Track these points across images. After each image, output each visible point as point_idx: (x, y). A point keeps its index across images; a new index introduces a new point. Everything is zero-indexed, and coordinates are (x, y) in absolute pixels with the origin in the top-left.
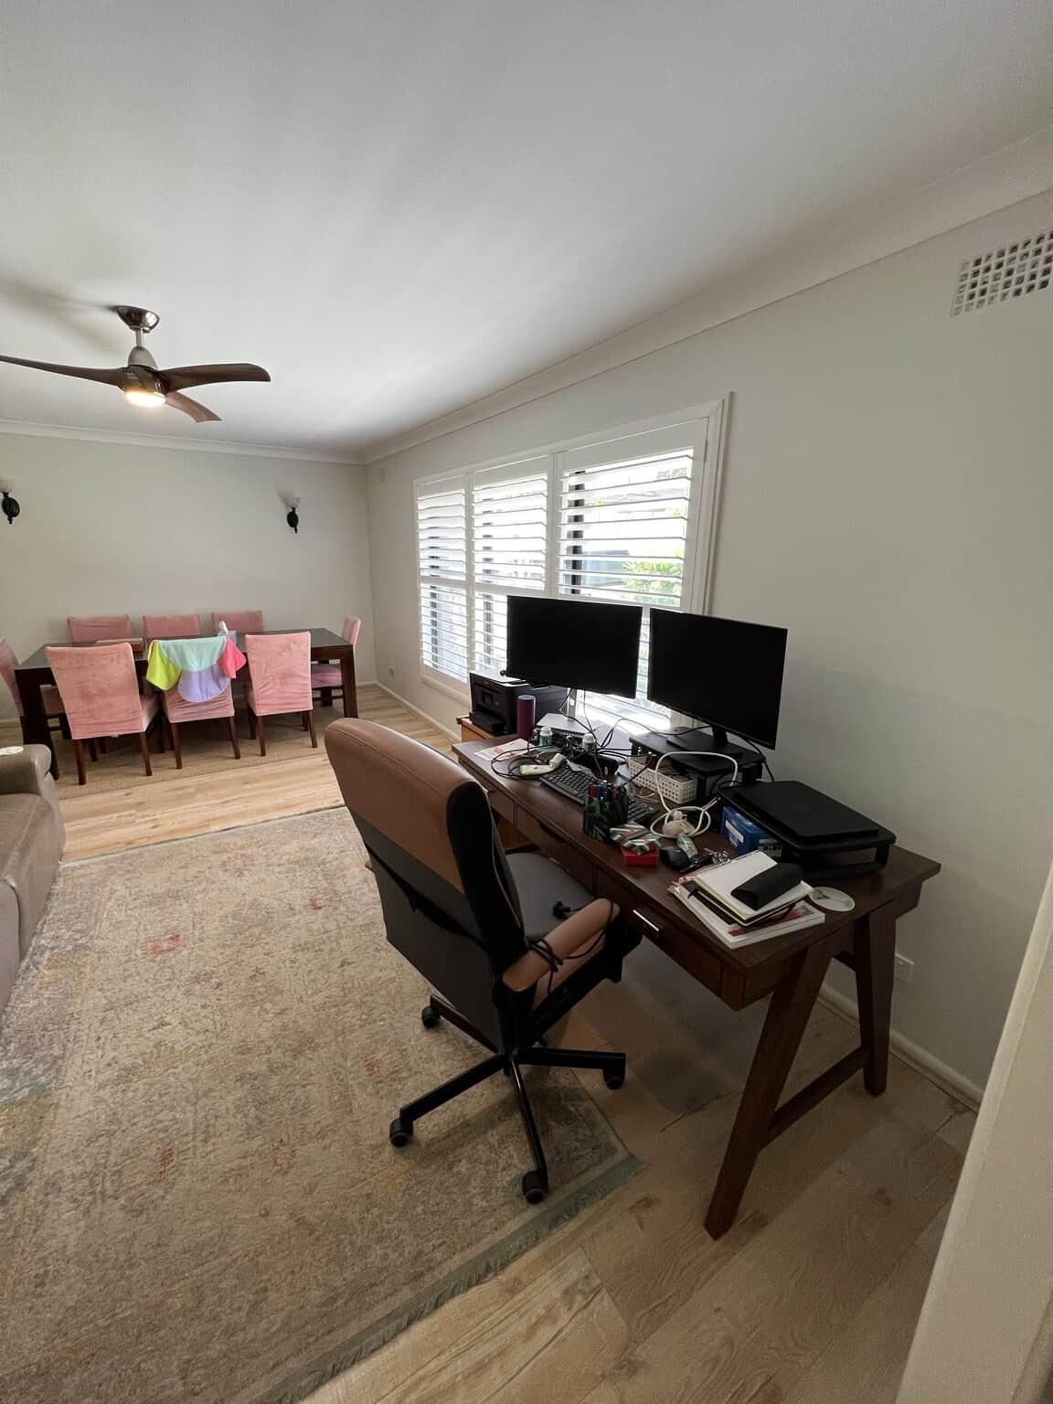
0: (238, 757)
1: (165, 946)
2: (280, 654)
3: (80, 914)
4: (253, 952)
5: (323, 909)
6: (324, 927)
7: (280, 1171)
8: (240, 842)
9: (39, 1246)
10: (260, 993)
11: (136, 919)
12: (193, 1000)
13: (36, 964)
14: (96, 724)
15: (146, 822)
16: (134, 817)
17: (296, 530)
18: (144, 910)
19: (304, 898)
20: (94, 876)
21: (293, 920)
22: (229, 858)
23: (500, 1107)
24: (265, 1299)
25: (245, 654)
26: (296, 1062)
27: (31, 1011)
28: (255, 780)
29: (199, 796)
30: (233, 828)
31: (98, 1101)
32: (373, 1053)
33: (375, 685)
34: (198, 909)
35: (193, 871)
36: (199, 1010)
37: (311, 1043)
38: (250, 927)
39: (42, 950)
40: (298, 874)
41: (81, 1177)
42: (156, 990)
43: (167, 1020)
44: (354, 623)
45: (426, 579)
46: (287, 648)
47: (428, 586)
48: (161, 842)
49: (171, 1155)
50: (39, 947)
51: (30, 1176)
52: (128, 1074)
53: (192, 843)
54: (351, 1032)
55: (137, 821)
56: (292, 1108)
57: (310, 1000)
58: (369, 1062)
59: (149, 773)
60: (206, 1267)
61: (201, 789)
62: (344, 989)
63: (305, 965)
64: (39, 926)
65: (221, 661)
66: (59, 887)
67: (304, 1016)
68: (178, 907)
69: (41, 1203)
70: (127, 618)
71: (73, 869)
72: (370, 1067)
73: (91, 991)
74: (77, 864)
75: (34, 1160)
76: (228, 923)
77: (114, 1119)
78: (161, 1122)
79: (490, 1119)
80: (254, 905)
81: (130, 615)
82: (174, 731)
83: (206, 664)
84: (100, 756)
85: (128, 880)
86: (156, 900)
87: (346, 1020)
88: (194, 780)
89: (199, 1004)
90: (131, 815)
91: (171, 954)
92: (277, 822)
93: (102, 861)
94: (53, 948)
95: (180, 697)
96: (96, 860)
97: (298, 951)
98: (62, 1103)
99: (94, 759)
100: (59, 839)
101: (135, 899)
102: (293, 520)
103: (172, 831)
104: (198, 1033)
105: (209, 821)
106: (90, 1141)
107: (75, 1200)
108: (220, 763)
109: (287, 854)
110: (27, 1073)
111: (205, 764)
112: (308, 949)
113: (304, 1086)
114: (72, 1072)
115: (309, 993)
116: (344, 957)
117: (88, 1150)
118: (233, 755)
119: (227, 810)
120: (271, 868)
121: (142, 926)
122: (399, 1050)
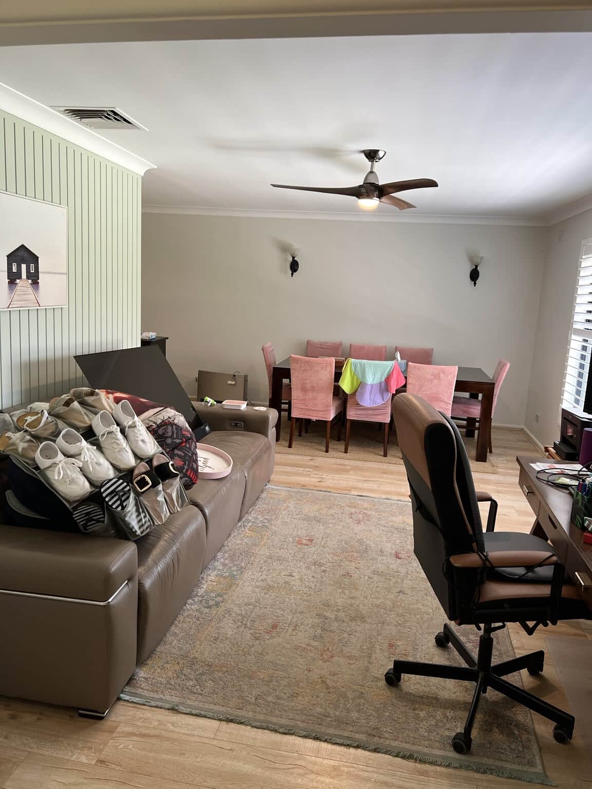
0: (385, 455)
1: (304, 542)
2: (431, 381)
3: (269, 512)
4: (349, 564)
5: (402, 560)
6: (397, 569)
7: (323, 660)
8: (366, 505)
9: (218, 628)
10: (345, 584)
11: (295, 524)
12: (309, 572)
13: (244, 526)
14: (305, 409)
15: (316, 478)
16: (310, 473)
17: (475, 284)
18: (300, 521)
19: (392, 549)
20: (281, 496)
21: (380, 558)
22: (356, 512)
23: (464, 704)
24: (297, 697)
25: (406, 378)
26: (350, 623)
27: (238, 545)
28: (391, 473)
29: (351, 472)
30: (365, 496)
31: (253, 592)
32: (396, 640)
33: (522, 430)
34: (328, 531)
35: (331, 512)
36: (311, 578)
37: (363, 618)
38: (353, 551)
39: (249, 521)
40: (395, 535)
41: (239, 615)
42: (293, 560)
43: (294, 574)
44: (505, 365)
45: (578, 332)
46: (437, 376)
47: (581, 339)
48: (320, 491)
49: (277, 627)
50: (248, 519)
51: (221, 604)
52: (269, 588)
53: (337, 497)
54: (388, 624)
55: (311, 476)
56: (340, 640)
57: (371, 600)
58: (392, 643)
59: (327, 451)
60: (277, 672)
61: (355, 469)
62: (394, 604)
63: (377, 583)
64: (250, 510)
65: (388, 380)
66: (264, 495)
67: (365, 605)
68: (317, 526)
69: (223, 615)
70: (341, 344)
71: (273, 489)
72: (391, 646)
73: (264, 547)
74: (275, 487)
75: (224, 600)
76: (341, 544)
77: (258, 601)
78: (277, 613)
79: (453, 705)
80: (360, 541)
81: (343, 342)
82: (348, 425)
83: (377, 381)
84: (303, 434)
85: (297, 504)
86: (307, 519)
87: (388, 618)
88: (352, 463)
89: (311, 575)
90: (309, 471)
91: (306, 547)
92: (394, 502)
93: (287, 490)
94: (254, 522)
95: (357, 402)
96: (284, 488)
97: (376, 574)
98: (240, 585)
99: (300, 435)
100: (270, 472)
101: (297, 514)
102: (474, 275)
103: (329, 487)
104: (306, 587)
105: (352, 488)
106: (246, 604)
107: (234, 621)
108: (371, 456)
109: (392, 522)
110: (230, 568)
111: (362, 454)
112: (383, 576)
113: (350, 635)
114: (247, 575)
115: (372, 596)
116: (403, 589)
117: (245, 607)
118: (382, 454)
119: (365, 485)
120: (379, 526)
121: (296, 529)
122: (413, 647)
